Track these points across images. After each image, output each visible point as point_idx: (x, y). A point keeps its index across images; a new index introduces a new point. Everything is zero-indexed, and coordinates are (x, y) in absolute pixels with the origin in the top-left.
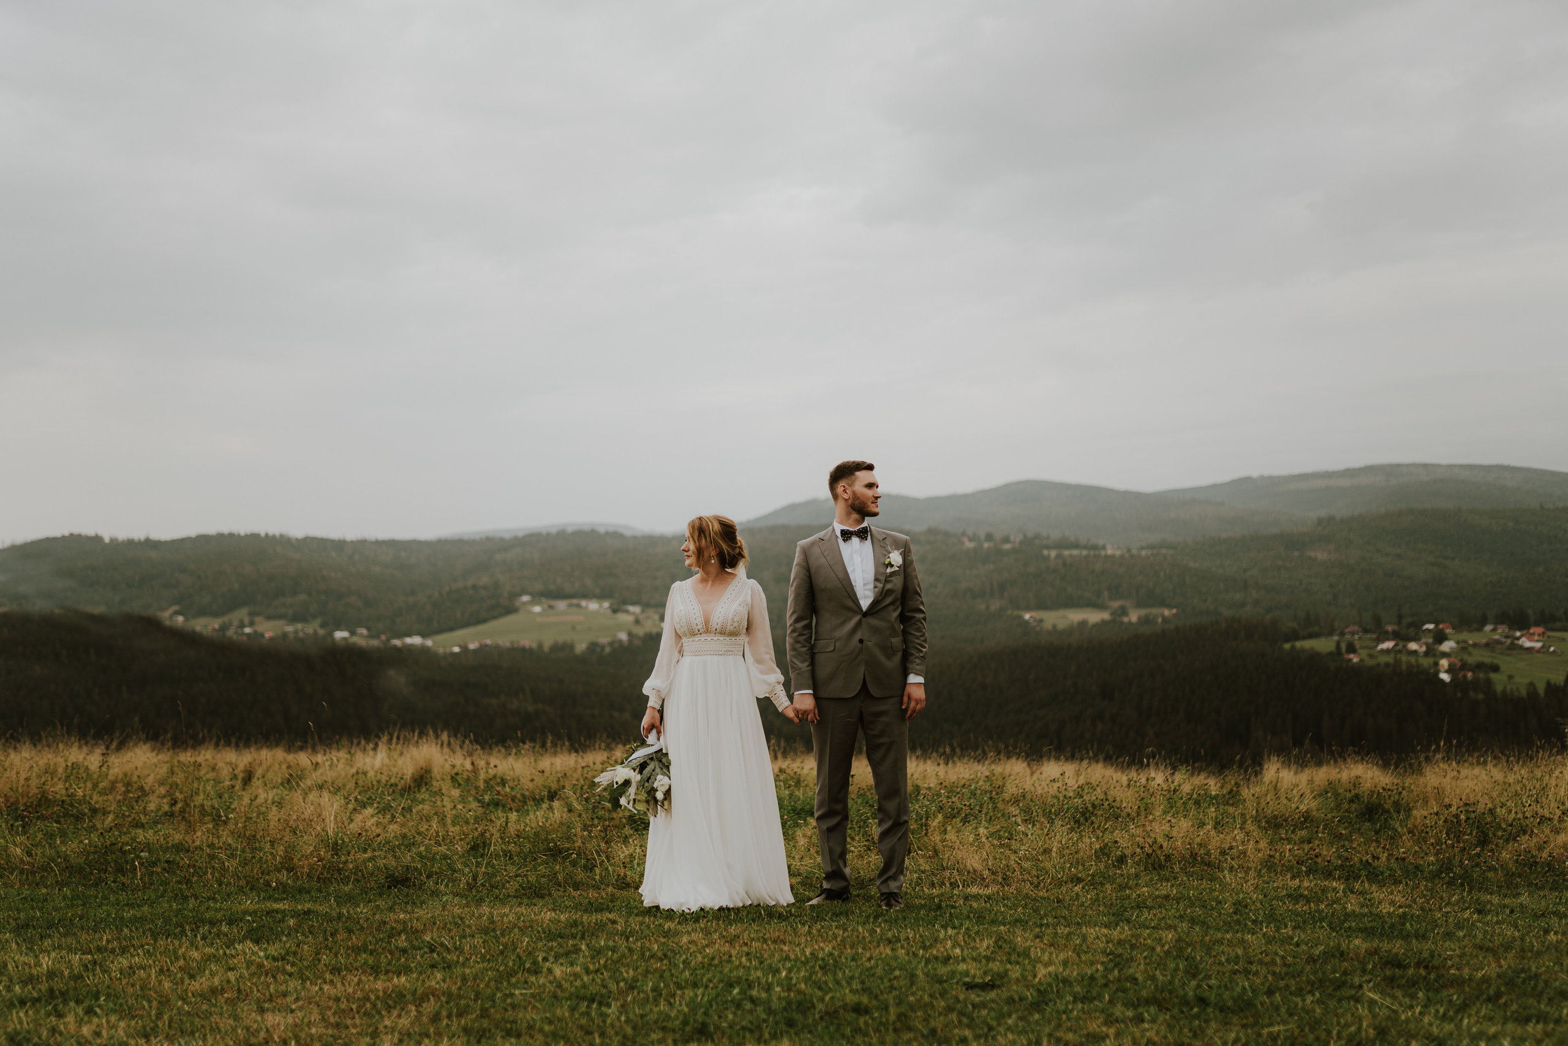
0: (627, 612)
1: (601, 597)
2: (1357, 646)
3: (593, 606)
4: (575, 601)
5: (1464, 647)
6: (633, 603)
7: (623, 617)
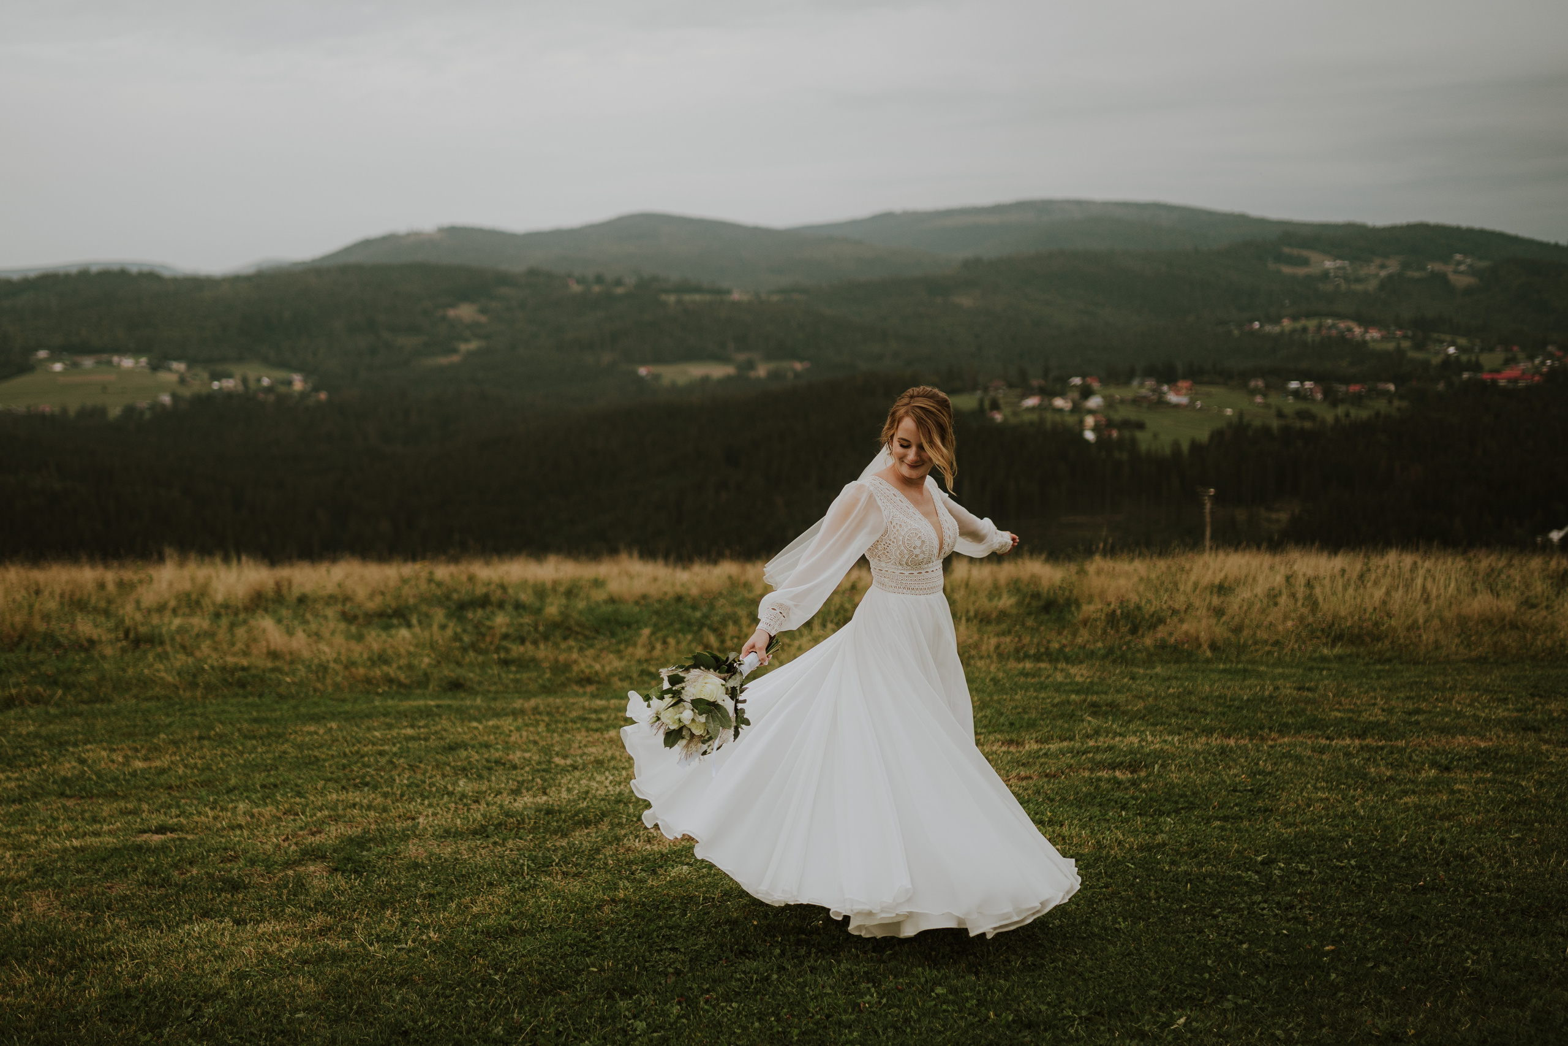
0: (170, 370)
1: (136, 351)
2: (1001, 401)
3: (128, 363)
4: (105, 357)
5: (1110, 403)
6: (178, 359)
7: (165, 377)
